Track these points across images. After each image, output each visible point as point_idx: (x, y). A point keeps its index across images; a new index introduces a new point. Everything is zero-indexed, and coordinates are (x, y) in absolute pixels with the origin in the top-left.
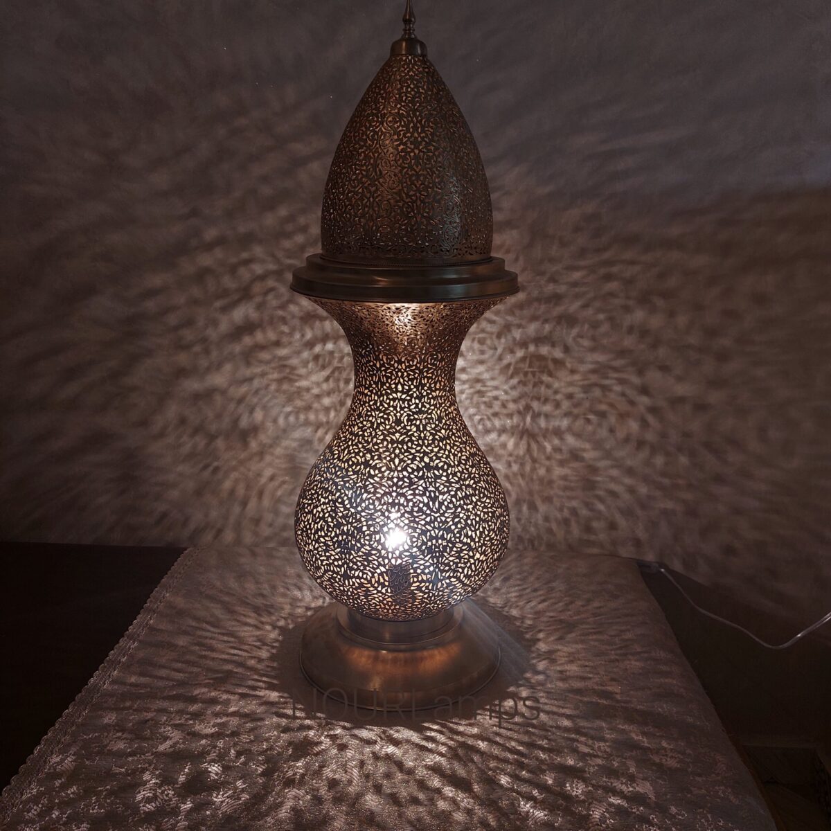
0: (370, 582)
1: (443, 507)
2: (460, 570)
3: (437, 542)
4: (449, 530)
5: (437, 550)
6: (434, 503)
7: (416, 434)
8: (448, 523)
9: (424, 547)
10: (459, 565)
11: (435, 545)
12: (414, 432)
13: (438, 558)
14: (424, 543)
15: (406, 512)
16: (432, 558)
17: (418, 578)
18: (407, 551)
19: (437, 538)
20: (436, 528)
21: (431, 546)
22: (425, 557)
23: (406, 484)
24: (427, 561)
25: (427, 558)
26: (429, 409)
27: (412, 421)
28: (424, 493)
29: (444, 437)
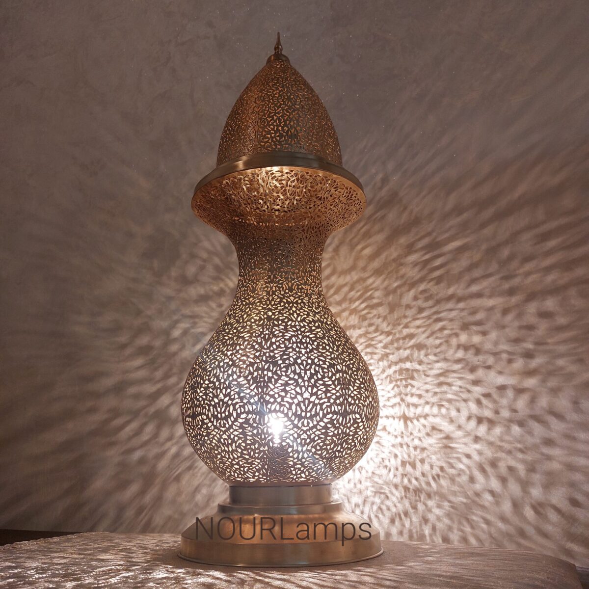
0: (207, 416)
1: (275, 346)
2: (287, 405)
3: (263, 372)
4: (275, 364)
5: (262, 380)
6: (266, 343)
7: (265, 297)
8: (276, 358)
9: (250, 377)
10: (286, 399)
11: (260, 375)
12: (264, 296)
13: (262, 388)
14: (251, 373)
15: (241, 349)
16: (257, 387)
17: (244, 408)
18: (236, 380)
19: (263, 369)
20: (264, 361)
21: (257, 376)
22: (251, 386)
23: (246, 330)
24: (252, 390)
26: (280, 280)
27: (264, 288)
28: (259, 336)
29: (292, 302)
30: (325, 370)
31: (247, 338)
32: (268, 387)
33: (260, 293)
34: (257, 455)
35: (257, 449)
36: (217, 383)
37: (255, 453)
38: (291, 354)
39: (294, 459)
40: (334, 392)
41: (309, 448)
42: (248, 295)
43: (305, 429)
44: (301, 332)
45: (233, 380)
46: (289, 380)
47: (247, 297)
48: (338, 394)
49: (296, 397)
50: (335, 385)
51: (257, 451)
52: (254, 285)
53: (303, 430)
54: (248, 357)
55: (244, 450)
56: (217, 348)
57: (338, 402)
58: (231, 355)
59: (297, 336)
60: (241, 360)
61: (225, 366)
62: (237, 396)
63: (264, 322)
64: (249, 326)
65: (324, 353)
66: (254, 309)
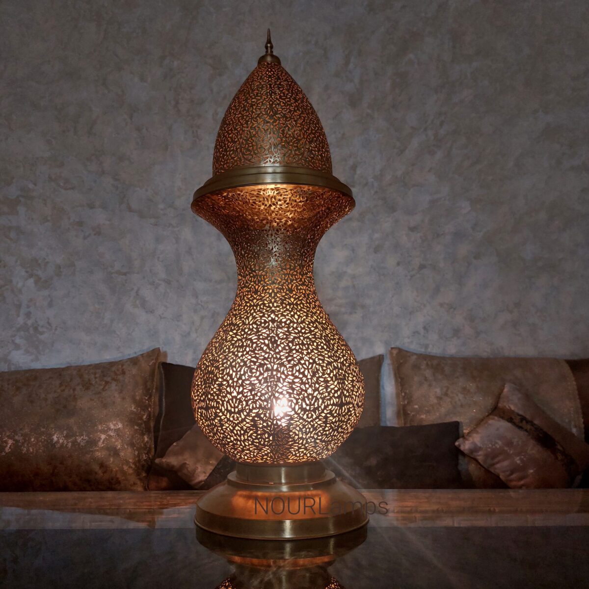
7: (268, 299)
17: (256, 404)
25: (263, 387)
26: (280, 282)
27: (266, 290)
28: (266, 338)
29: (293, 304)
30: (324, 368)
31: (254, 341)
32: (276, 385)
33: (263, 295)
34: (266, 443)
35: (267, 438)
36: (231, 382)
37: (265, 441)
38: (295, 356)
39: (299, 444)
40: (332, 387)
41: (312, 435)
42: (252, 296)
43: (309, 420)
44: (303, 333)
45: (246, 380)
46: (294, 379)
47: (251, 299)
48: (336, 389)
49: (301, 394)
50: (333, 381)
51: (267, 440)
52: (257, 287)
53: (307, 421)
54: (257, 358)
55: (255, 439)
56: (227, 348)
57: (336, 395)
58: (242, 356)
59: (299, 338)
60: (251, 361)
61: (237, 366)
62: (249, 394)
63: (269, 325)
64: (255, 329)
65: (322, 352)
66: (258, 311)
